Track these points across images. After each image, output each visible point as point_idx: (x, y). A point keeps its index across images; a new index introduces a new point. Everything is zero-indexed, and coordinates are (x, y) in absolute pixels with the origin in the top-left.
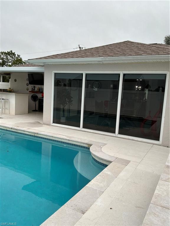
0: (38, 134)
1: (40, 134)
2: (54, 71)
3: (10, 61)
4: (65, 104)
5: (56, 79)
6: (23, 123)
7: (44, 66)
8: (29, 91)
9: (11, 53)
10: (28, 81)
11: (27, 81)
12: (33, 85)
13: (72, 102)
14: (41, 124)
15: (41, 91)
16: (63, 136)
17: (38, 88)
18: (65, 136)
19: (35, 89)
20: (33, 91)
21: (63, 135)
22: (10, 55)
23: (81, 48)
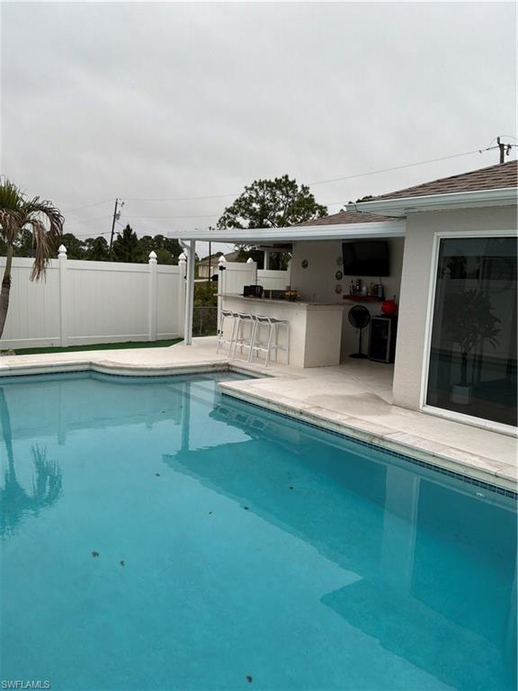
0: (382, 439)
1: (390, 442)
2: (440, 234)
3: (281, 205)
4: (471, 344)
5: (445, 258)
6: (330, 396)
7: (405, 217)
8: (342, 294)
9: (284, 183)
10: (342, 266)
11: (339, 264)
12: (355, 278)
13: (495, 337)
14: (386, 403)
15: (380, 295)
16: (470, 457)
17: (369, 285)
18: (481, 458)
19: (360, 290)
20: (354, 295)
21: (472, 455)
22: (280, 189)
23: (506, 147)
